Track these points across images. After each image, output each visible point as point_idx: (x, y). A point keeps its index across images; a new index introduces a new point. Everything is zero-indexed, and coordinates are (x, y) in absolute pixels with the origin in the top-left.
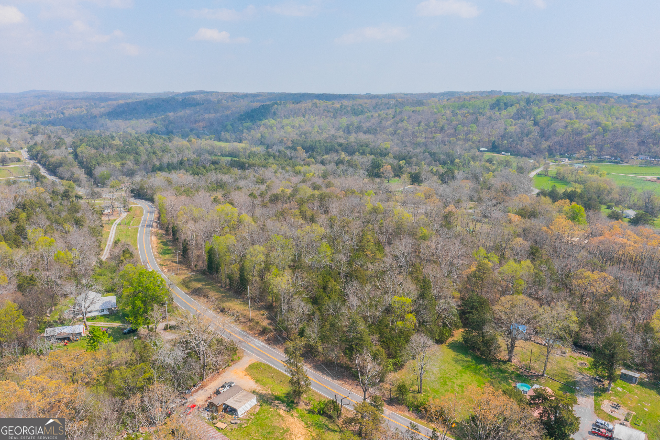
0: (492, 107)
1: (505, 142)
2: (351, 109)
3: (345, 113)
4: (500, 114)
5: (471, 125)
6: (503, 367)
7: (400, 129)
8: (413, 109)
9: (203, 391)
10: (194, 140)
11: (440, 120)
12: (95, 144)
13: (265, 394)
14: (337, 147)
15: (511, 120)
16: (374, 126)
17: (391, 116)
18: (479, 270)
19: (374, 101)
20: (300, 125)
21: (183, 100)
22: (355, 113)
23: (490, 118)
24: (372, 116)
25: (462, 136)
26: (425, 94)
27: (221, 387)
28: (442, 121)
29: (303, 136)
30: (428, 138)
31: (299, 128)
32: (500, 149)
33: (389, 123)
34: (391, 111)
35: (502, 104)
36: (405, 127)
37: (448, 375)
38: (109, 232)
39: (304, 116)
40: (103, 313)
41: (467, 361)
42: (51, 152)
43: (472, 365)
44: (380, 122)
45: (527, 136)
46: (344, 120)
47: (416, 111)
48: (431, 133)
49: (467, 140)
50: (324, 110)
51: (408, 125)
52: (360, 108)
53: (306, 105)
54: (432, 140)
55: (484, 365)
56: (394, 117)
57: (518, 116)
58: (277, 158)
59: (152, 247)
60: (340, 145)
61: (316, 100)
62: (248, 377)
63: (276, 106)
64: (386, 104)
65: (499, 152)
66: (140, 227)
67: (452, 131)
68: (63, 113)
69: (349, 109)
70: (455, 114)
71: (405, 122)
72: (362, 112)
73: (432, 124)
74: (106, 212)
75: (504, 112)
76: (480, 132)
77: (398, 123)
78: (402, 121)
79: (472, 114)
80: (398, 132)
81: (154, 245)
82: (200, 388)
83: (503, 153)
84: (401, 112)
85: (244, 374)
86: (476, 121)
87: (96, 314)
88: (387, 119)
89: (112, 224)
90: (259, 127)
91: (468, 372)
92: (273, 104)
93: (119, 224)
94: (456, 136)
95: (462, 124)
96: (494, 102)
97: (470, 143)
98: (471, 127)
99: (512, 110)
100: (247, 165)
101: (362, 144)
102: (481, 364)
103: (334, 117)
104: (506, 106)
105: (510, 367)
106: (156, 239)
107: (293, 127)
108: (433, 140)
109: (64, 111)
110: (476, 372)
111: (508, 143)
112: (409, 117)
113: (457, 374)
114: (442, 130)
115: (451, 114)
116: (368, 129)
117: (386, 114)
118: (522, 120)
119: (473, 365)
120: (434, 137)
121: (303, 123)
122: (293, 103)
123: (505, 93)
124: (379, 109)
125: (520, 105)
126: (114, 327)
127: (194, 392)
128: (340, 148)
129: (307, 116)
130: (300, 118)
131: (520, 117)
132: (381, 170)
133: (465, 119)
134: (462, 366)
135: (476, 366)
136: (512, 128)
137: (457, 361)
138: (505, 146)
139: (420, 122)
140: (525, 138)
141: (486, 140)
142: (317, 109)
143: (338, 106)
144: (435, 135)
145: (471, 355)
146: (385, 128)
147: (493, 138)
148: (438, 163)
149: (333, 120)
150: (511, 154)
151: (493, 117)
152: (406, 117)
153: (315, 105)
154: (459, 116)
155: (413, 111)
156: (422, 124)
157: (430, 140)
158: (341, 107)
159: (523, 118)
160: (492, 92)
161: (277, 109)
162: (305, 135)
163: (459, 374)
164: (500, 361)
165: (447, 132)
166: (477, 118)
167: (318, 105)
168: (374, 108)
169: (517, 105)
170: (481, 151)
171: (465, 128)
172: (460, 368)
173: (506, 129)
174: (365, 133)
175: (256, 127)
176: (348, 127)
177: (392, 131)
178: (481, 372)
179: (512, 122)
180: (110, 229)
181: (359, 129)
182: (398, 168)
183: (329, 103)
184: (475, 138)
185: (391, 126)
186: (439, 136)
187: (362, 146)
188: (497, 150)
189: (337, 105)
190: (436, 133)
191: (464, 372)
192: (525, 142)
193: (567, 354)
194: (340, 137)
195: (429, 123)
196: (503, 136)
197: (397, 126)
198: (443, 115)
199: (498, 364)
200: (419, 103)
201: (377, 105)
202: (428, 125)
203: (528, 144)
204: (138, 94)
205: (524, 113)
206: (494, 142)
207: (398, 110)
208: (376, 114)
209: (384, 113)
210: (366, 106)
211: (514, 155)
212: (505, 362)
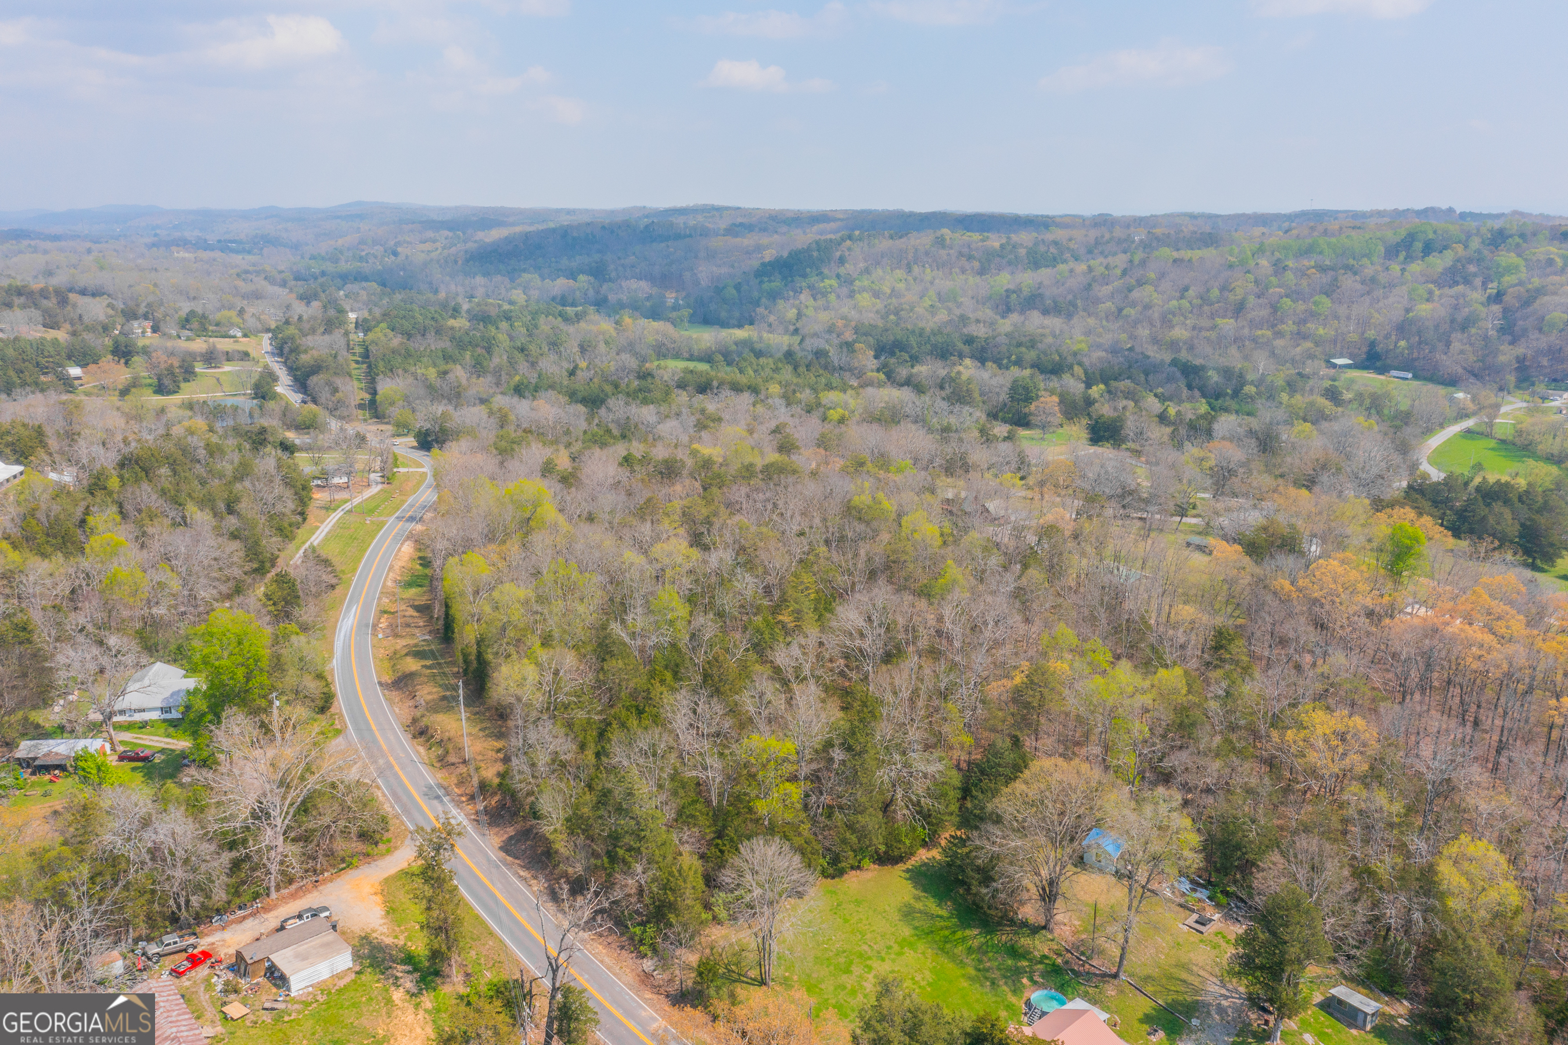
0: (1392, 252)
1: (1402, 343)
2: (1028, 253)
3: (1010, 263)
4: (1403, 270)
5: (1317, 298)
6: (1025, 941)
7: (1133, 305)
8: (1176, 255)
9: (257, 921)
10: (627, 320)
11: (1239, 283)
12: (407, 325)
13: (387, 946)
14: (960, 345)
15: (1431, 286)
16: (1070, 297)
17: (1118, 272)
18: (1030, 683)
19: (1093, 234)
20: (893, 290)
21: (647, 227)
22: (1036, 261)
23: (1373, 280)
24: (1071, 271)
25: (1289, 327)
26: (1243, 215)
27: (293, 917)
28: (1242, 286)
29: (892, 317)
30: (1201, 329)
31: (890, 297)
32: (1389, 361)
33: (1106, 290)
34: (1120, 260)
35: (1418, 245)
36: (1147, 300)
37: (865, 947)
38: (317, 528)
39: (909, 270)
40: (168, 716)
41: (933, 917)
42: (309, 341)
43: (942, 929)
44: (1088, 287)
45: (1464, 328)
46: (1004, 280)
47: (1182, 260)
48: (1212, 317)
49: (1301, 336)
50: (961, 254)
51: (1155, 295)
52: (1053, 250)
53: (922, 240)
54: (1208, 334)
55: (976, 932)
56: (1125, 272)
57: (1455, 276)
58: (802, 369)
59: (391, 568)
60: (969, 341)
61: (945, 231)
62: (379, 899)
63: (848, 243)
64: (1120, 242)
65: (1382, 370)
66: (392, 519)
67: (1265, 312)
68: (395, 254)
69: (1022, 252)
70: (1279, 268)
71: (1149, 288)
72: (1055, 259)
73: (1215, 292)
74: (336, 480)
75: (1416, 267)
76: (1337, 317)
77: (1130, 290)
78: (1140, 283)
79: (1322, 269)
80: (1125, 312)
81: (398, 565)
82: (253, 915)
83: (1394, 373)
84: (1143, 263)
85: (373, 891)
86: (1329, 291)
87: (155, 715)
88: (1105, 280)
89: (335, 510)
90: (798, 292)
91: (921, 945)
92: (843, 240)
93: (350, 511)
94: (1274, 326)
95: (1295, 295)
96: (1398, 239)
97: (1308, 345)
98: (1315, 303)
99: (1439, 263)
100: (715, 384)
101: (1023, 339)
102: (969, 926)
103: (982, 272)
104: (1428, 249)
105: (1040, 946)
106: (411, 550)
107: (876, 295)
108: (1213, 335)
109: (399, 249)
110: (943, 947)
111: (1410, 348)
112: (1162, 276)
113: (889, 948)
114: (1239, 309)
115: (1270, 270)
116: (1055, 302)
117: (1107, 268)
118: (1460, 288)
119: (947, 928)
120: (1214, 327)
121: (901, 286)
122: (891, 237)
123: (1463, 216)
124: (1102, 253)
125: (1466, 247)
126: (173, 751)
127: (233, 922)
128: (966, 349)
129: (916, 269)
130: (900, 273)
131: (1458, 278)
132: (1033, 407)
133: (1304, 283)
134: (916, 928)
135: (954, 932)
136: (1424, 309)
137: (908, 913)
138: (1402, 354)
139: (1186, 289)
140: (1457, 336)
141: (1354, 337)
142: (943, 253)
143: (997, 245)
144: (1219, 321)
145: (955, 901)
146: (1097, 301)
147: (1371, 334)
148: (1197, 393)
149: (978, 279)
150: (1416, 377)
151: (1383, 278)
152: (1153, 275)
153: (940, 242)
154: (1289, 275)
155: (1175, 261)
156: (1191, 293)
157: (1204, 334)
158: (1002, 246)
159: (1467, 281)
160: (1426, 211)
161: (849, 249)
162: (897, 314)
163: (896, 948)
164: (1024, 924)
165: (1249, 316)
166: (1336, 280)
167: (948, 242)
168: (1090, 252)
169: (1460, 248)
170: (1334, 366)
171: (1301, 306)
172: (906, 931)
173: (1408, 311)
174: (1045, 312)
175: (791, 293)
176: (1008, 297)
177: (1113, 309)
178: (960, 949)
179: (1431, 292)
180: (322, 522)
181: (1033, 301)
182: (1081, 403)
183: (976, 236)
184: (1321, 331)
185: (1112, 296)
186: (1227, 324)
187: (1020, 345)
188: (1378, 364)
189: (995, 241)
190: (1224, 317)
191: (911, 945)
192: (1456, 346)
193: (1208, 930)
194: (978, 321)
195: (1208, 291)
196: (1402, 329)
197: (1126, 297)
198: (1248, 272)
199: (1016, 933)
200: (1209, 240)
201: (1097, 242)
202: (1204, 299)
203: (1462, 352)
204: (569, 212)
205: (1472, 268)
206: (1372, 344)
207: (1137, 259)
208: (1082, 267)
209: (1101, 264)
210: (1072, 245)
211: (1425, 379)
212: (1035, 930)
